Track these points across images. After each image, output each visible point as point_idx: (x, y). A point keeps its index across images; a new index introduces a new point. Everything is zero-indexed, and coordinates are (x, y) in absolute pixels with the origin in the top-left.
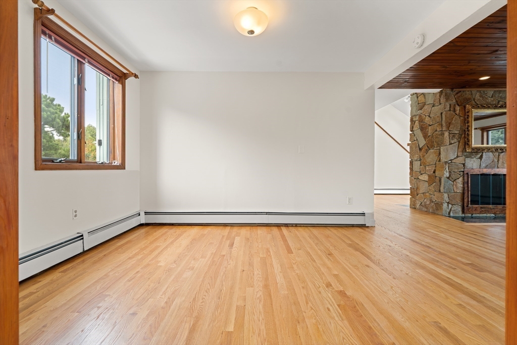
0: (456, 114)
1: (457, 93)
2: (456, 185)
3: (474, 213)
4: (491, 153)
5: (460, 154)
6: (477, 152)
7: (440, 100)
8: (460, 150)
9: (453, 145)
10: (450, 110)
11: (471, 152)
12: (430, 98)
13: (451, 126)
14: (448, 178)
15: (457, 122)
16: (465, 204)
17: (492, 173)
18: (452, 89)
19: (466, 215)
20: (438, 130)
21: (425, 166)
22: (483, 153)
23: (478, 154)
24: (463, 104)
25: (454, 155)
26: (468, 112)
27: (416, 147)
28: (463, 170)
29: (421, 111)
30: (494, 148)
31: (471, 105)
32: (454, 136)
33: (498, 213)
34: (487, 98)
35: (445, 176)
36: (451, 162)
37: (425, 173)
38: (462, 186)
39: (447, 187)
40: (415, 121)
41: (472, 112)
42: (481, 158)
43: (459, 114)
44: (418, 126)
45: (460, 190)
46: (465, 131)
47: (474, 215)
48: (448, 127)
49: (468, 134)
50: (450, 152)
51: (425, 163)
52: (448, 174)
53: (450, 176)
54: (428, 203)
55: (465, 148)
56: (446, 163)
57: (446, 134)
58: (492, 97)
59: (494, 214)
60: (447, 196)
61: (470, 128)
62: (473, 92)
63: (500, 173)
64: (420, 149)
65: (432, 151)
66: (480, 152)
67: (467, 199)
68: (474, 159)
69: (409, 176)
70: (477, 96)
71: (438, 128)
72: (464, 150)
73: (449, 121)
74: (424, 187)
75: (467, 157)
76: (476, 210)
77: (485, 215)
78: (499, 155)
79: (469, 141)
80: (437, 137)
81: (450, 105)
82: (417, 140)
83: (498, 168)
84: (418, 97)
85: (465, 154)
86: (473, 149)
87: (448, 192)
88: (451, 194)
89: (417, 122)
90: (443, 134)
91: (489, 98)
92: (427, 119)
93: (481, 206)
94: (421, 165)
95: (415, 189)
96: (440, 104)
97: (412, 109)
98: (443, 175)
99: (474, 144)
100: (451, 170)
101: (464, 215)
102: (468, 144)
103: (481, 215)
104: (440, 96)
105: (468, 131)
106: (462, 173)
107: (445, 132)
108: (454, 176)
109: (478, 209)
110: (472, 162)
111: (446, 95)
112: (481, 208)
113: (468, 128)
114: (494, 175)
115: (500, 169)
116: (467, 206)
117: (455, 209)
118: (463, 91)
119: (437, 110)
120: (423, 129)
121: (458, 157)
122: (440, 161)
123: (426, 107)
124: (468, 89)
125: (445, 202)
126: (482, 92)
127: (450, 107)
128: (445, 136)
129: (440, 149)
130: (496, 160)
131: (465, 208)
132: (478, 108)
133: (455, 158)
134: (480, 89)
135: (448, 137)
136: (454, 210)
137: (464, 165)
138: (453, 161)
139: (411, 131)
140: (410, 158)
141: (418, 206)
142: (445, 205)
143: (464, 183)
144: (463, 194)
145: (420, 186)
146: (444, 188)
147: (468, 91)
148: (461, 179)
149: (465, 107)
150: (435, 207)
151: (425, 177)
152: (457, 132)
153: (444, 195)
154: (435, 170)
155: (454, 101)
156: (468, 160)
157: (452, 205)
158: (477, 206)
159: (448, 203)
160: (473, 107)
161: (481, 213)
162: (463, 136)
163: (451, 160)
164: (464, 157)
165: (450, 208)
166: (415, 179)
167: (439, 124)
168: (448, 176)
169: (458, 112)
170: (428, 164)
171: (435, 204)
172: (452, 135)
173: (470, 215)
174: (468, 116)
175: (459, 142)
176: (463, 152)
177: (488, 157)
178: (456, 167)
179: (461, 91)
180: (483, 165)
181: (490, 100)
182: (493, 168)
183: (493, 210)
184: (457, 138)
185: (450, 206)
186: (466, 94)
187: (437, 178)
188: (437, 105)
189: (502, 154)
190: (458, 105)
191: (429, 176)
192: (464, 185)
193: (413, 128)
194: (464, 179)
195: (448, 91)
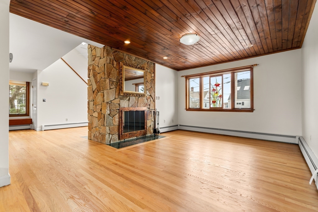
0: (114, 67)
1: (115, 52)
2: (114, 120)
3: (126, 138)
4: (134, 97)
5: (117, 97)
6: (126, 96)
7: (104, 54)
8: (117, 94)
9: (112, 89)
10: (110, 63)
11: (123, 96)
12: (98, 52)
13: (110, 75)
14: (109, 115)
15: (115, 72)
16: (120, 133)
17: (135, 110)
18: (111, 48)
19: (121, 141)
20: (103, 77)
21: (96, 106)
22: (130, 97)
23: (127, 97)
24: (118, 60)
25: (113, 97)
26: (121, 67)
27: (91, 90)
28: (118, 108)
29: (94, 62)
30: (136, 94)
31: (123, 63)
32: (113, 83)
33: (138, 136)
34: (132, 61)
35: (107, 113)
36: (111, 103)
37: (96, 111)
38: (118, 120)
39: (108, 122)
40: (91, 69)
41: (123, 68)
42: (129, 100)
43: (116, 67)
44: (92, 74)
45: (117, 123)
46: (119, 80)
47: (126, 140)
48: (109, 76)
49: (121, 83)
50: (110, 95)
51: (96, 103)
52: (109, 111)
53: (110, 113)
54: (98, 135)
55: (119, 93)
56: (107, 103)
57: (108, 81)
58: (134, 61)
59: (136, 136)
60: (108, 128)
61: (122, 79)
62: (124, 54)
63: (139, 110)
64: (94, 92)
65: (99, 93)
66: (128, 96)
67: (121, 129)
68: (126, 100)
69: (87, 114)
70: (127, 58)
71: (103, 76)
72: (119, 94)
73: (109, 71)
74: (96, 122)
75: (121, 99)
76: (126, 136)
77: (131, 138)
78: (138, 99)
79: (122, 88)
80: (102, 83)
81: (110, 59)
82: (92, 84)
83: (138, 107)
84: (92, 51)
85: (120, 97)
86: (124, 94)
87: (109, 125)
88: (112, 127)
89: (91, 70)
90: (105, 81)
91: (133, 61)
92: (97, 68)
93: (129, 133)
94: (94, 105)
95: (91, 124)
96: (104, 57)
97: (89, 59)
98: (106, 113)
99: (125, 90)
100: (111, 108)
101: (119, 141)
102: (121, 90)
103: (130, 139)
104: (104, 51)
105: (121, 80)
106: (118, 110)
107: (106, 79)
108: (113, 113)
109: (128, 135)
110: (124, 103)
111: (107, 50)
112: (130, 134)
113: (121, 79)
114: (137, 111)
115: (139, 108)
116: (122, 134)
117: (114, 137)
118: (118, 52)
119: (103, 61)
120: (95, 76)
121: (115, 98)
122: (104, 101)
123: (96, 59)
124: (121, 51)
125: (107, 133)
126: (129, 55)
127: (110, 61)
128: (107, 83)
129: (104, 92)
130: (137, 102)
131: (120, 136)
132: (127, 65)
133: (114, 100)
134: (128, 54)
135: (109, 83)
136: (113, 139)
137: (119, 104)
138: (112, 102)
139: (89, 77)
140: (88, 99)
141: (92, 138)
142: (107, 136)
143: (119, 118)
144: (119, 125)
145: (94, 121)
146: (106, 123)
147: (122, 53)
148: (117, 115)
149: (119, 63)
150: (101, 138)
151: (96, 115)
152: (115, 80)
153: (106, 128)
154: (101, 109)
155: (113, 57)
156: (121, 101)
157: (112, 135)
158: (127, 133)
159: (109, 134)
160: (124, 64)
161: (129, 137)
162: (119, 84)
163: (111, 101)
164: (119, 99)
165: (110, 138)
166: (91, 116)
167: (103, 73)
168: (109, 113)
169: (115, 66)
170: (97, 104)
171: (101, 135)
172: (112, 82)
173: (123, 140)
174: (121, 70)
175: (116, 88)
176: (118, 95)
177: (133, 99)
178: (115, 106)
179: (117, 51)
180: (130, 105)
181: (133, 62)
182: (135, 107)
183: (135, 134)
184: (115, 85)
185: (111, 136)
186: (120, 54)
187: (103, 115)
188: (102, 57)
189: (140, 98)
190: (115, 61)
191: (99, 114)
192: (119, 119)
193: (89, 75)
194: (119, 115)
195: (109, 48)
